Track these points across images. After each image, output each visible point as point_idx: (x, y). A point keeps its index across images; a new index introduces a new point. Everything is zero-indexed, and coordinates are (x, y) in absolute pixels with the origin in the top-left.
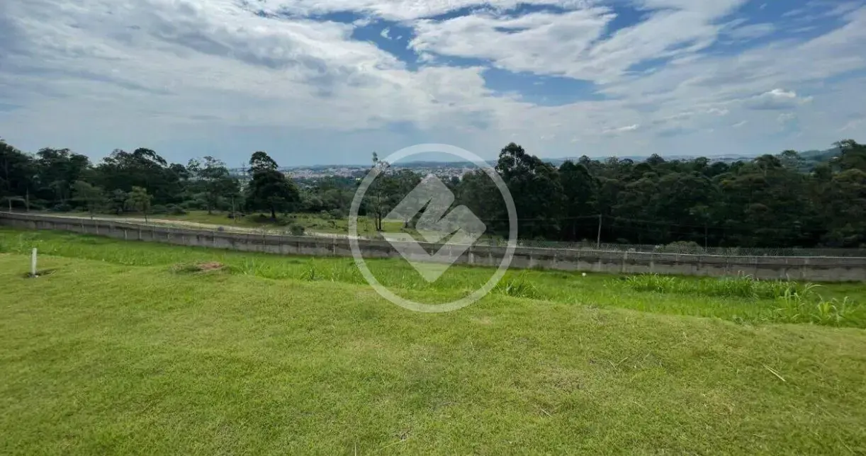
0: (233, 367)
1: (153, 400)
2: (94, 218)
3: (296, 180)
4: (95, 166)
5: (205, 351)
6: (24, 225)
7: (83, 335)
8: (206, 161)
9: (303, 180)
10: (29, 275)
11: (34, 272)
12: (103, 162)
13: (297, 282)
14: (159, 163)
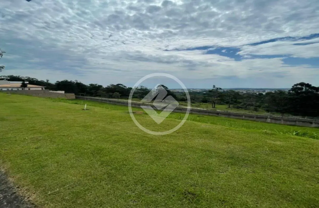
0: (144, 138)
1: (115, 142)
2: (102, 99)
3: (176, 92)
4: (104, 87)
5: (135, 133)
6: (83, 99)
7: (97, 124)
8: (140, 87)
9: (178, 92)
10: (84, 109)
11: (85, 109)
12: (107, 87)
13: (173, 119)
14: (124, 87)
